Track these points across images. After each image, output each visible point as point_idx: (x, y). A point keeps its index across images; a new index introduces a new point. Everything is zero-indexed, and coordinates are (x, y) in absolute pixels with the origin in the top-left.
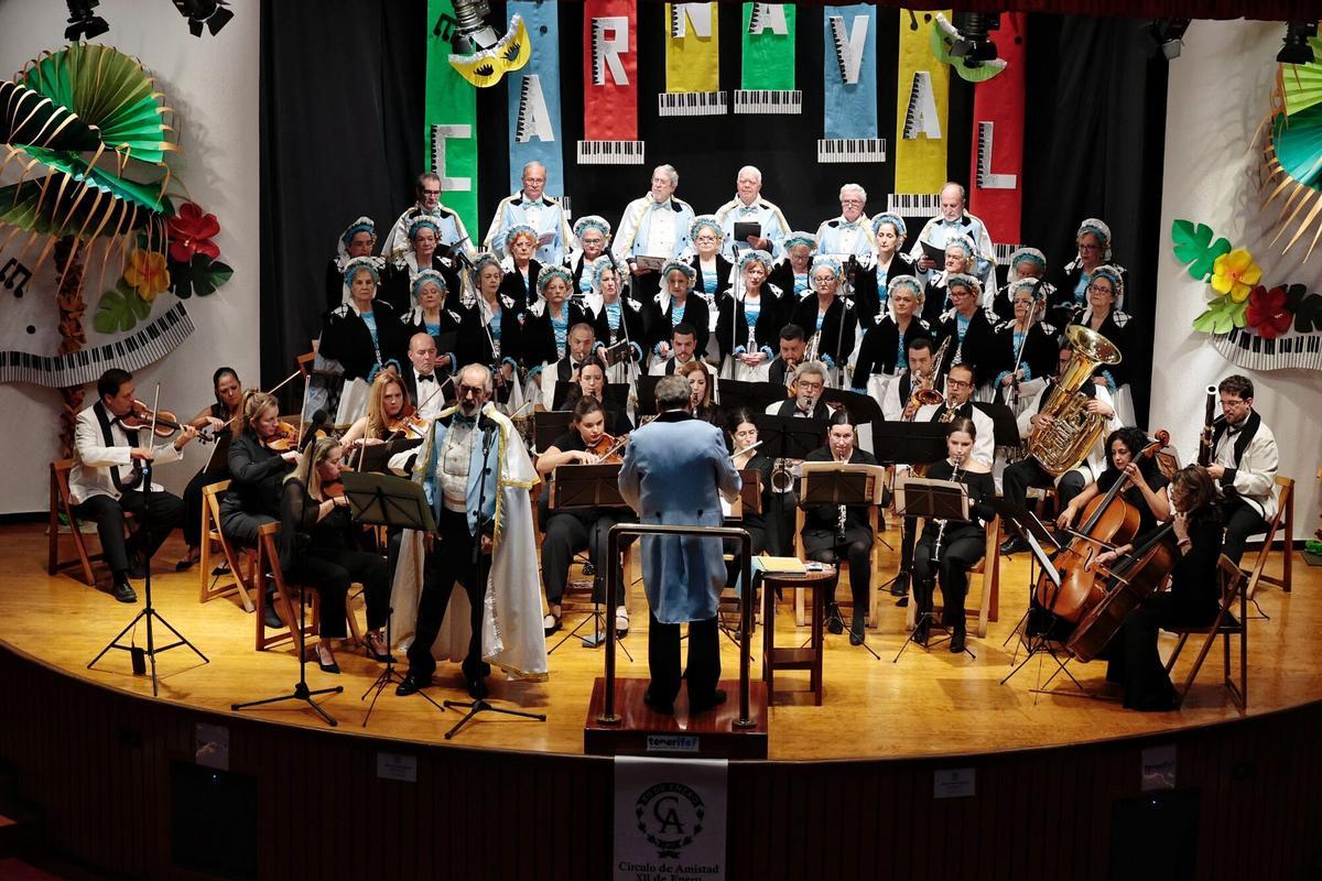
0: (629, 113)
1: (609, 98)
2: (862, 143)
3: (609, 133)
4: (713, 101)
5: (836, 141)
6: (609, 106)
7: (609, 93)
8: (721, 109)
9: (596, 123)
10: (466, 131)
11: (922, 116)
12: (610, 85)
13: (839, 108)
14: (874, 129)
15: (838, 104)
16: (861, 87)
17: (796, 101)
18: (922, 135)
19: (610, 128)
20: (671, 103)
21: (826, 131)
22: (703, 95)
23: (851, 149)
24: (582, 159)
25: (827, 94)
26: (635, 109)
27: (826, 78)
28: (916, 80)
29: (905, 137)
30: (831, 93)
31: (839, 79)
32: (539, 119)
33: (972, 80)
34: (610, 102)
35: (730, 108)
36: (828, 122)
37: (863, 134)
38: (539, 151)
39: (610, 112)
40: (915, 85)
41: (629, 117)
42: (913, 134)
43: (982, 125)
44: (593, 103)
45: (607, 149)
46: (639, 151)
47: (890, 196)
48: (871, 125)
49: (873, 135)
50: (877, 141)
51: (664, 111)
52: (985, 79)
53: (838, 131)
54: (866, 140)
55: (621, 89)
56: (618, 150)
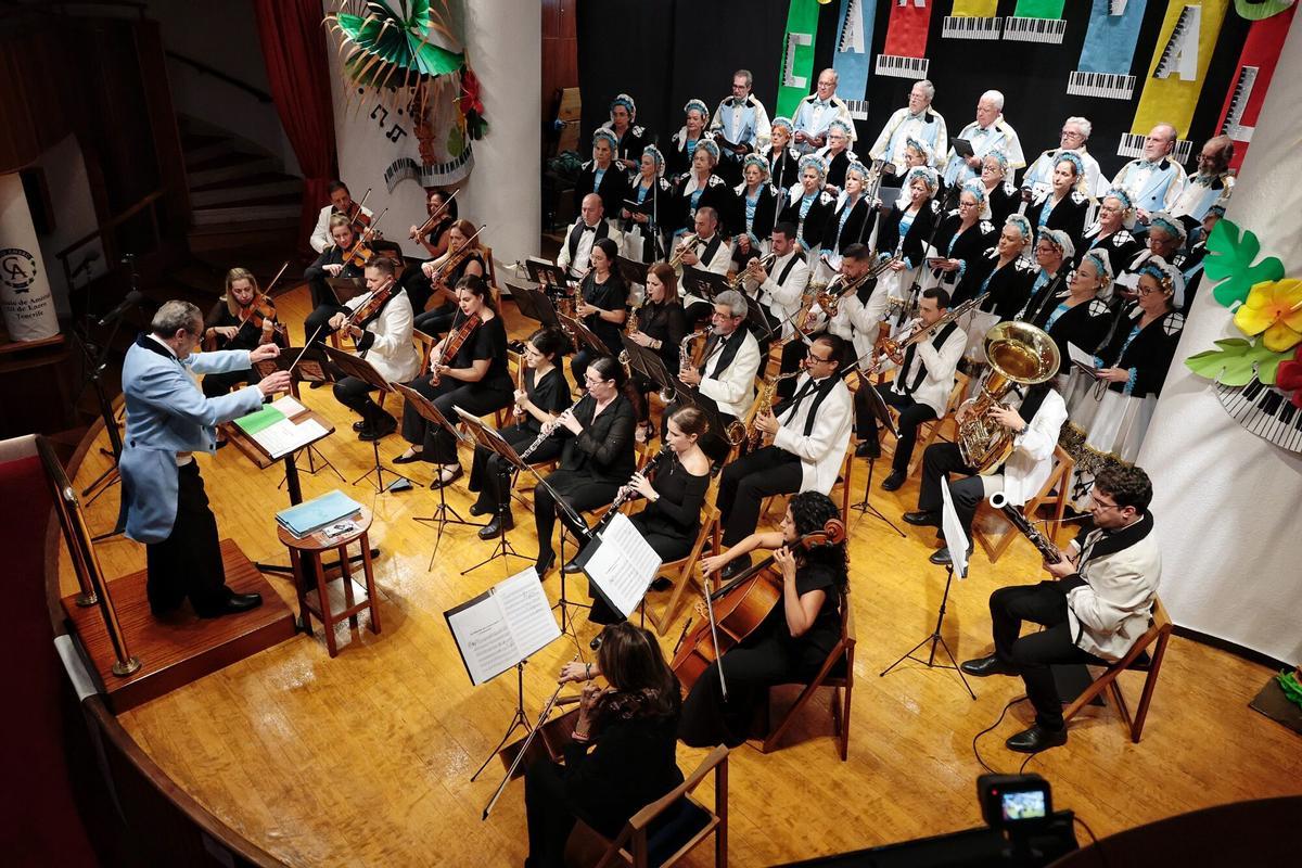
0: (922, 32)
1: (908, 18)
2: (1111, 78)
3: (903, 50)
4: (989, 27)
5: (1087, 74)
6: (907, 26)
7: (909, 14)
8: (993, 35)
9: (894, 40)
10: (808, 39)
11: (1180, 55)
12: (911, 6)
13: (1098, 41)
14: (1128, 66)
15: (1098, 36)
16: (1126, 18)
17: (1059, 30)
18: (1175, 75)
19: (904, 45)
20: (953, 26)
21: (1080, 63)
22: (981, 20)
23: (1100, 83)
24: (879, 71)
25: (1090, 25)
26: (926, 30)
27: (1094, 8)
28: (1183, 15)
29: (1155, 75)
30: (1096, 23)
31: (1106, 10)
32: (856, 34)
33: (1249, 18)
34: (908, 22)
35: (1001, 35)
36: (1084, 53)
37: (1115, 70)
38: (853, 60)
39: (907, 31)
40: (1181, 20)
41: (920, 36)
42: (1164, 74)
43: (1245, 70)
44: (895, 22)
45: (899, 64)
46: (923, 69)
47: (1124, 135)
48: (1126, 60)
49: (1126, 71)
50: (1127, 76)
51: (946, 33)
52: (1265, 16)
53: (1092, 64)
54: (1116, 76)
55: (919, 10)
56: (907, 66)
